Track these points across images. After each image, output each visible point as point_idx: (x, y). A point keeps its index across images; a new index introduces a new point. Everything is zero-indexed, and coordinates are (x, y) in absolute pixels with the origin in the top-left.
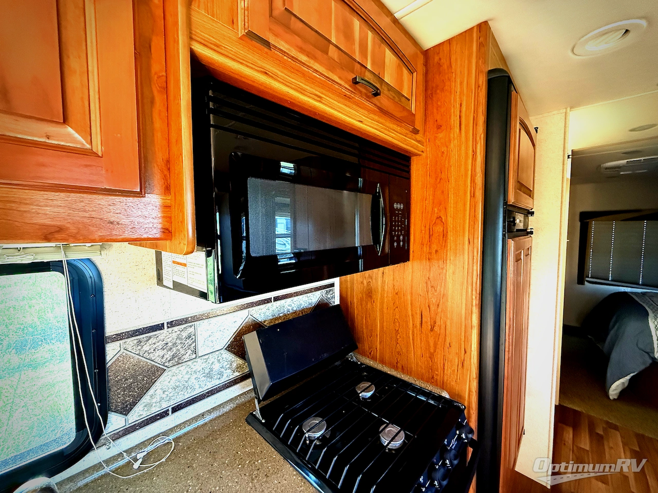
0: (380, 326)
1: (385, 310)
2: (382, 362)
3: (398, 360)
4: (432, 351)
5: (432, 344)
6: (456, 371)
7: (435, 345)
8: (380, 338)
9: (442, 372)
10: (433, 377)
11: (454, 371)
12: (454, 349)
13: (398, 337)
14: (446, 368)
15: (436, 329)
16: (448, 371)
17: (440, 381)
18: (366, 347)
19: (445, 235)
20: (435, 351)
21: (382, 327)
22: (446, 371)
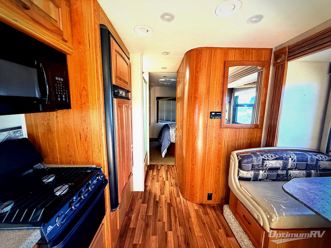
0: (58, 145)
1: (60, 136)
2: (61, 163)
3: (71, 159)
4: (87, 149)
5: (86, 147)
6: (98, 155)
7: (88, 146)
8: (58, 151)
9: (92, 157)
10: (88, 161)
11: (97, 155)
12: (96, 146)
13: (69, 148)
14: (93, 155)
15: (88, 139)
16: (94, 156)
17: (92, 162)
18: (51, 159)
19: (87, 95)
20: (88, 149)
21: (59, 145)
22: (93, 156)
